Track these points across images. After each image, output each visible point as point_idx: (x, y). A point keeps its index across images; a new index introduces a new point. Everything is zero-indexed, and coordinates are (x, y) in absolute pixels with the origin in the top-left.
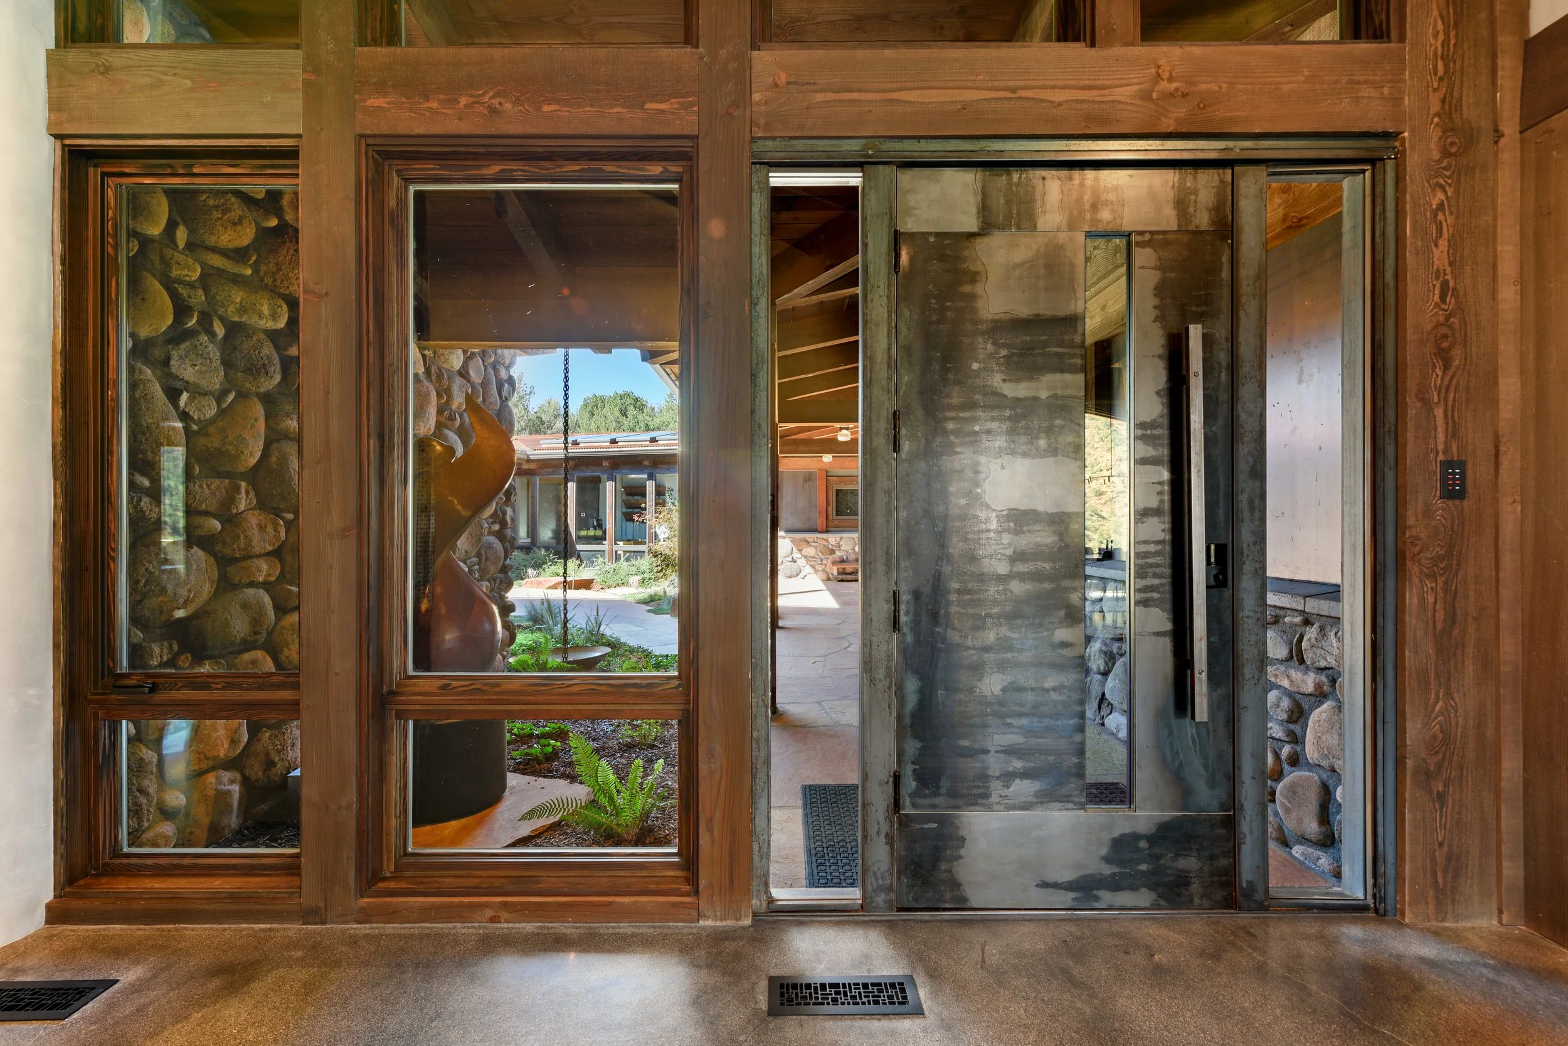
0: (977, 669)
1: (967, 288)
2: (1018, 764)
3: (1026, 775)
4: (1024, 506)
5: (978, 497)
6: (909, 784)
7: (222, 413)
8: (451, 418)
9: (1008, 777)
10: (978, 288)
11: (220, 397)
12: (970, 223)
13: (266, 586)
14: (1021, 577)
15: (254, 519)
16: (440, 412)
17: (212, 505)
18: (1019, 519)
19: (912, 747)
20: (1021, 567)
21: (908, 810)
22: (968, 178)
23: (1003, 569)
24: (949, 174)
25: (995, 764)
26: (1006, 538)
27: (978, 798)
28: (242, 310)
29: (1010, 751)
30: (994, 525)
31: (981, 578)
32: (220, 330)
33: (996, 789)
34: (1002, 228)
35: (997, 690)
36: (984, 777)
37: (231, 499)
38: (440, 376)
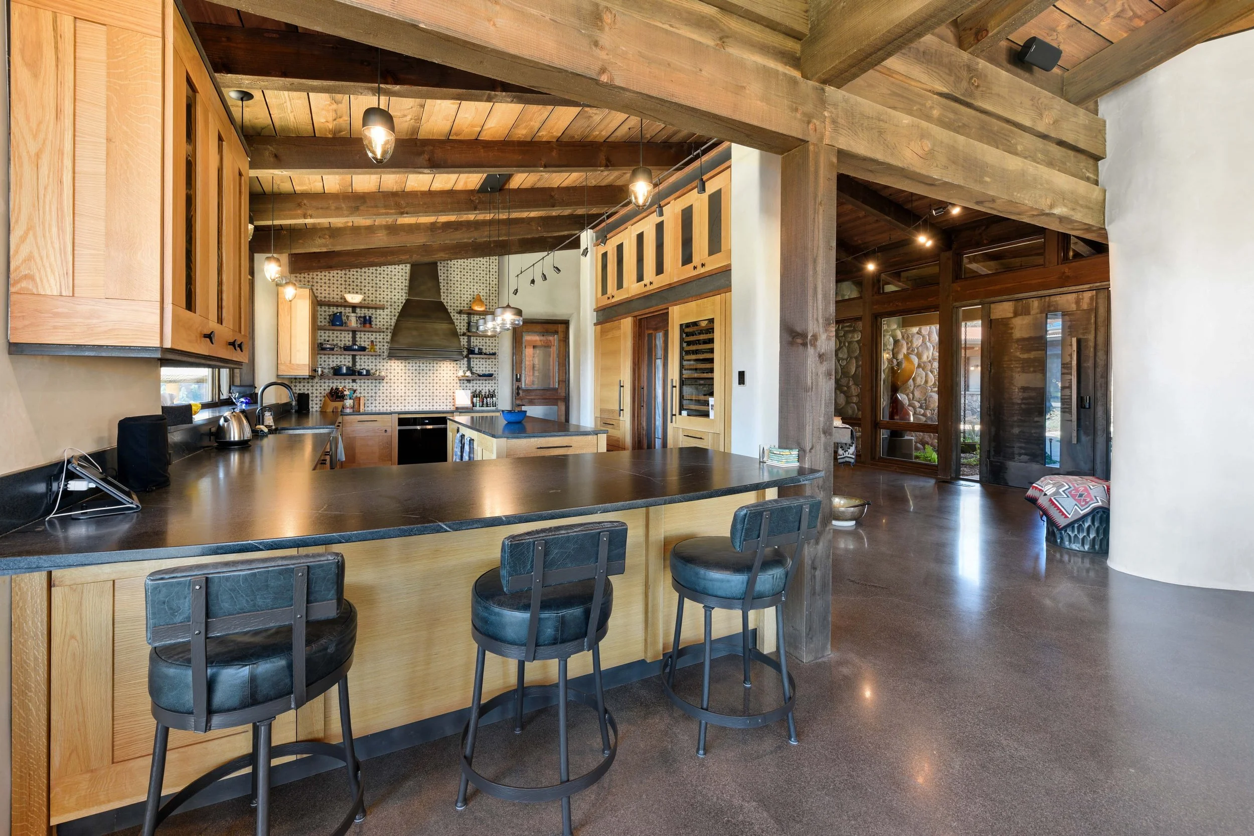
0: (1012, 426)
1: (1010, 331)
2: (1023, 451)
3: (1026, 454)
4: (1026, 385)
5: (1013, 384)
6: (992, 453)
7: (847, 363)
8: (913, 351)
9: (1020, 455)
10: (1013, 331)
11: (847, 360)
12: (1011, 315)
13: (856, 404)
14: (1024, 403)
15: (853, 387)
16: (908, 349)
17: (845, 384)
18: (1024, 389)
19: (993, 444)
20: (1024, 401)
21: (992, 459)
22: (1011, 303)
23: (1019, 402)
24: (1005, 303)
25: (1016, 451)
26: (1020, 394)
27: (1012, 458)
28: (851, 338)
29: (1021, 448)
30: (1017, 390)
31: (1013, 404)
32: (847, 344)
33: (1017, 457)
34: (1021, 315)
35: (1017, 432)
36: (1013, 454)
37: (848, 383)
38: (908, 337)
